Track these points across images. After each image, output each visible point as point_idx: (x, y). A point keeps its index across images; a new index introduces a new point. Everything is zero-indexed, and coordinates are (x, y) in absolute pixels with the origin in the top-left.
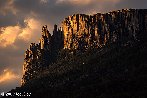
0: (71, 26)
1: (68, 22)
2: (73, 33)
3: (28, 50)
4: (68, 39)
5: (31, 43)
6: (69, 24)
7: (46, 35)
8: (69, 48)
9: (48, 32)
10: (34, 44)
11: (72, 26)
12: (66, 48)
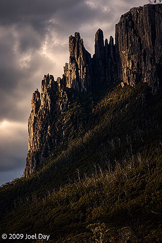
0: (136, 32)
1: (130, 23)
2: (141, 49)
3: (37, 92)
4: (131, 63)
5: (45, 76)
6: (132, 27)
7: (78, 56)
8: (132, 83)
9: (83, 49)
10: (52, 77)
11: (140, 31)
12: (125, 84)
